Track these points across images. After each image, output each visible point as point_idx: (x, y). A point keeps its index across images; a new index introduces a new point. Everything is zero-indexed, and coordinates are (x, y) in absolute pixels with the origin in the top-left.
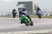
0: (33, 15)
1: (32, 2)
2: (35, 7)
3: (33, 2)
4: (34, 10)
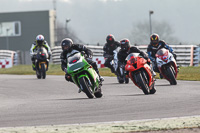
1: (47, 12)
2: (58, 31)
3: (51, 14)
4: (56, 44)
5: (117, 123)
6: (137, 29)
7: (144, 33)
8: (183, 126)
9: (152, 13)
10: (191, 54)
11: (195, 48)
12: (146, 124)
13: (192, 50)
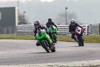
0: (16, 34)
1: (14, 8)
2: (20, 17)
3: (16, 9)
4: (19, 24)
5: (49, 64)
6: (59, 16)
7: (63, 19)
8: (82, 66)
9: (66, 8)
10: (86, 29)
11: (88, 26)
12: (64, 65)
13: (87, 27)
